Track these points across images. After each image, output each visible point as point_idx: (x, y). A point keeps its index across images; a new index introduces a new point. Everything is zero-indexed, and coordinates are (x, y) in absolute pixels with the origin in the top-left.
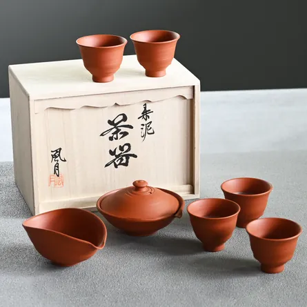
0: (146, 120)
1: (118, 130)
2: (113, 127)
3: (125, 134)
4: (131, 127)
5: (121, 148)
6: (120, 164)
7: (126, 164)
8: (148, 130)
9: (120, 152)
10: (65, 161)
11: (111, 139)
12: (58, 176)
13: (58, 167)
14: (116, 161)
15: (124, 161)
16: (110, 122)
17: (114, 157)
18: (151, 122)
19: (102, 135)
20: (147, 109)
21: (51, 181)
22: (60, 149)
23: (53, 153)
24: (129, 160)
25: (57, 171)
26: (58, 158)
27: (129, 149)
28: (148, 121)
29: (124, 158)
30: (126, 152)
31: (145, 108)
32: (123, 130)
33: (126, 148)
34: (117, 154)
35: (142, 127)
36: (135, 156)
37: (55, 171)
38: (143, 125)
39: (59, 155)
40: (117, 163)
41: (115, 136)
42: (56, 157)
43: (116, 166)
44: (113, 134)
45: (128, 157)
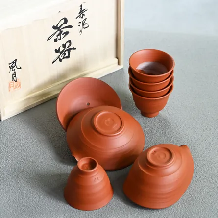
0: (82, 18)
1: (61, 32)
2: (57, 30)
3: (67, 33)
4: (71, 27)
5: (64, 46)
6: (63, 58)
7: (68, 57)
8: (84, 25)
9: (63, 48)
10: (21, 68)
11: (56, 40)
12: (16, 81)
13: (15, 74)
14: (60, 57)
15: (67, 55)
16: (54, 28)
17: (59, 54)
18: (86, 19)
19: (49, 39)
20: (83, 9)
21: (10, 87)
22: (16, 60)
23: (10, 65)
24: (71, 53)
25: (15, 78)
26: (15, 68)
27: (70, 45)
28: (84, 18)
29: (67, 53)
30: (68, 47)
31: (81, 9)
32: (65, 31)
33: (68, 44)
34: (61, 51)
35: (79, 24)
36: (74, 49)
37: (13, 78)
38: (80, 23)
39: (15, 65)
40: (61, 58)
41: (59, 37)
42: (13, 67)
43: (61, 60)
44: (57, 36)
45: (69, 51)
